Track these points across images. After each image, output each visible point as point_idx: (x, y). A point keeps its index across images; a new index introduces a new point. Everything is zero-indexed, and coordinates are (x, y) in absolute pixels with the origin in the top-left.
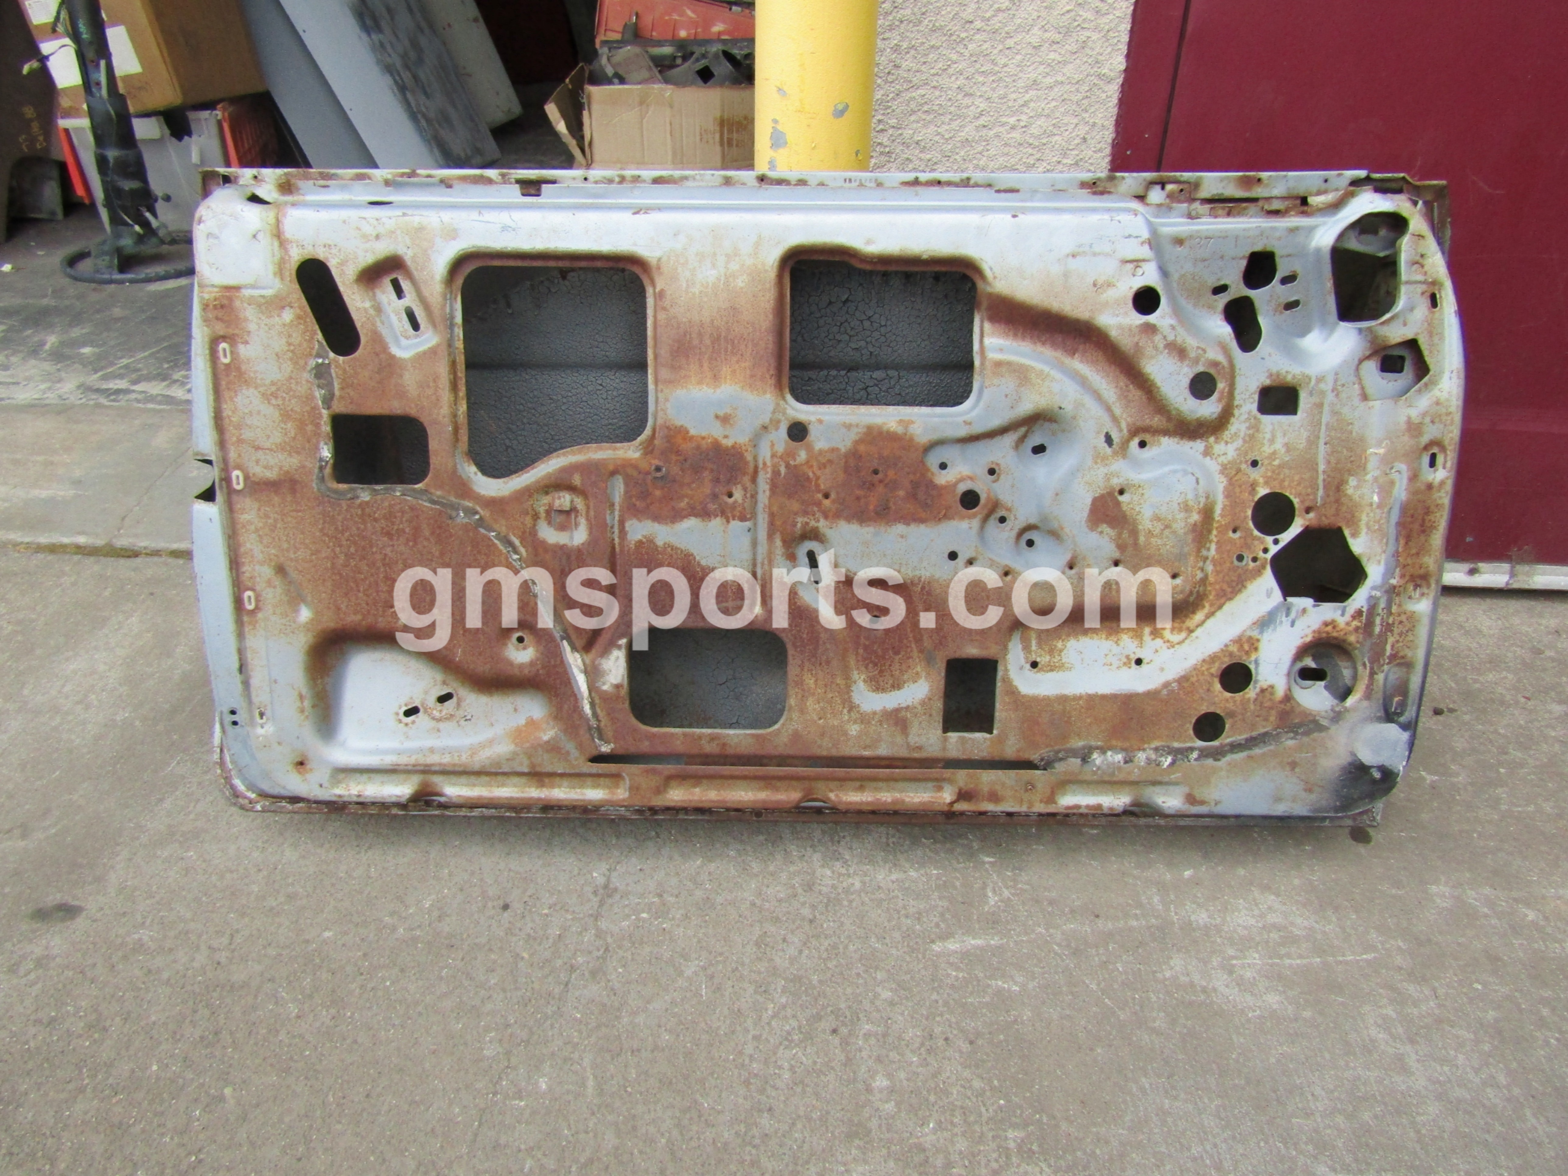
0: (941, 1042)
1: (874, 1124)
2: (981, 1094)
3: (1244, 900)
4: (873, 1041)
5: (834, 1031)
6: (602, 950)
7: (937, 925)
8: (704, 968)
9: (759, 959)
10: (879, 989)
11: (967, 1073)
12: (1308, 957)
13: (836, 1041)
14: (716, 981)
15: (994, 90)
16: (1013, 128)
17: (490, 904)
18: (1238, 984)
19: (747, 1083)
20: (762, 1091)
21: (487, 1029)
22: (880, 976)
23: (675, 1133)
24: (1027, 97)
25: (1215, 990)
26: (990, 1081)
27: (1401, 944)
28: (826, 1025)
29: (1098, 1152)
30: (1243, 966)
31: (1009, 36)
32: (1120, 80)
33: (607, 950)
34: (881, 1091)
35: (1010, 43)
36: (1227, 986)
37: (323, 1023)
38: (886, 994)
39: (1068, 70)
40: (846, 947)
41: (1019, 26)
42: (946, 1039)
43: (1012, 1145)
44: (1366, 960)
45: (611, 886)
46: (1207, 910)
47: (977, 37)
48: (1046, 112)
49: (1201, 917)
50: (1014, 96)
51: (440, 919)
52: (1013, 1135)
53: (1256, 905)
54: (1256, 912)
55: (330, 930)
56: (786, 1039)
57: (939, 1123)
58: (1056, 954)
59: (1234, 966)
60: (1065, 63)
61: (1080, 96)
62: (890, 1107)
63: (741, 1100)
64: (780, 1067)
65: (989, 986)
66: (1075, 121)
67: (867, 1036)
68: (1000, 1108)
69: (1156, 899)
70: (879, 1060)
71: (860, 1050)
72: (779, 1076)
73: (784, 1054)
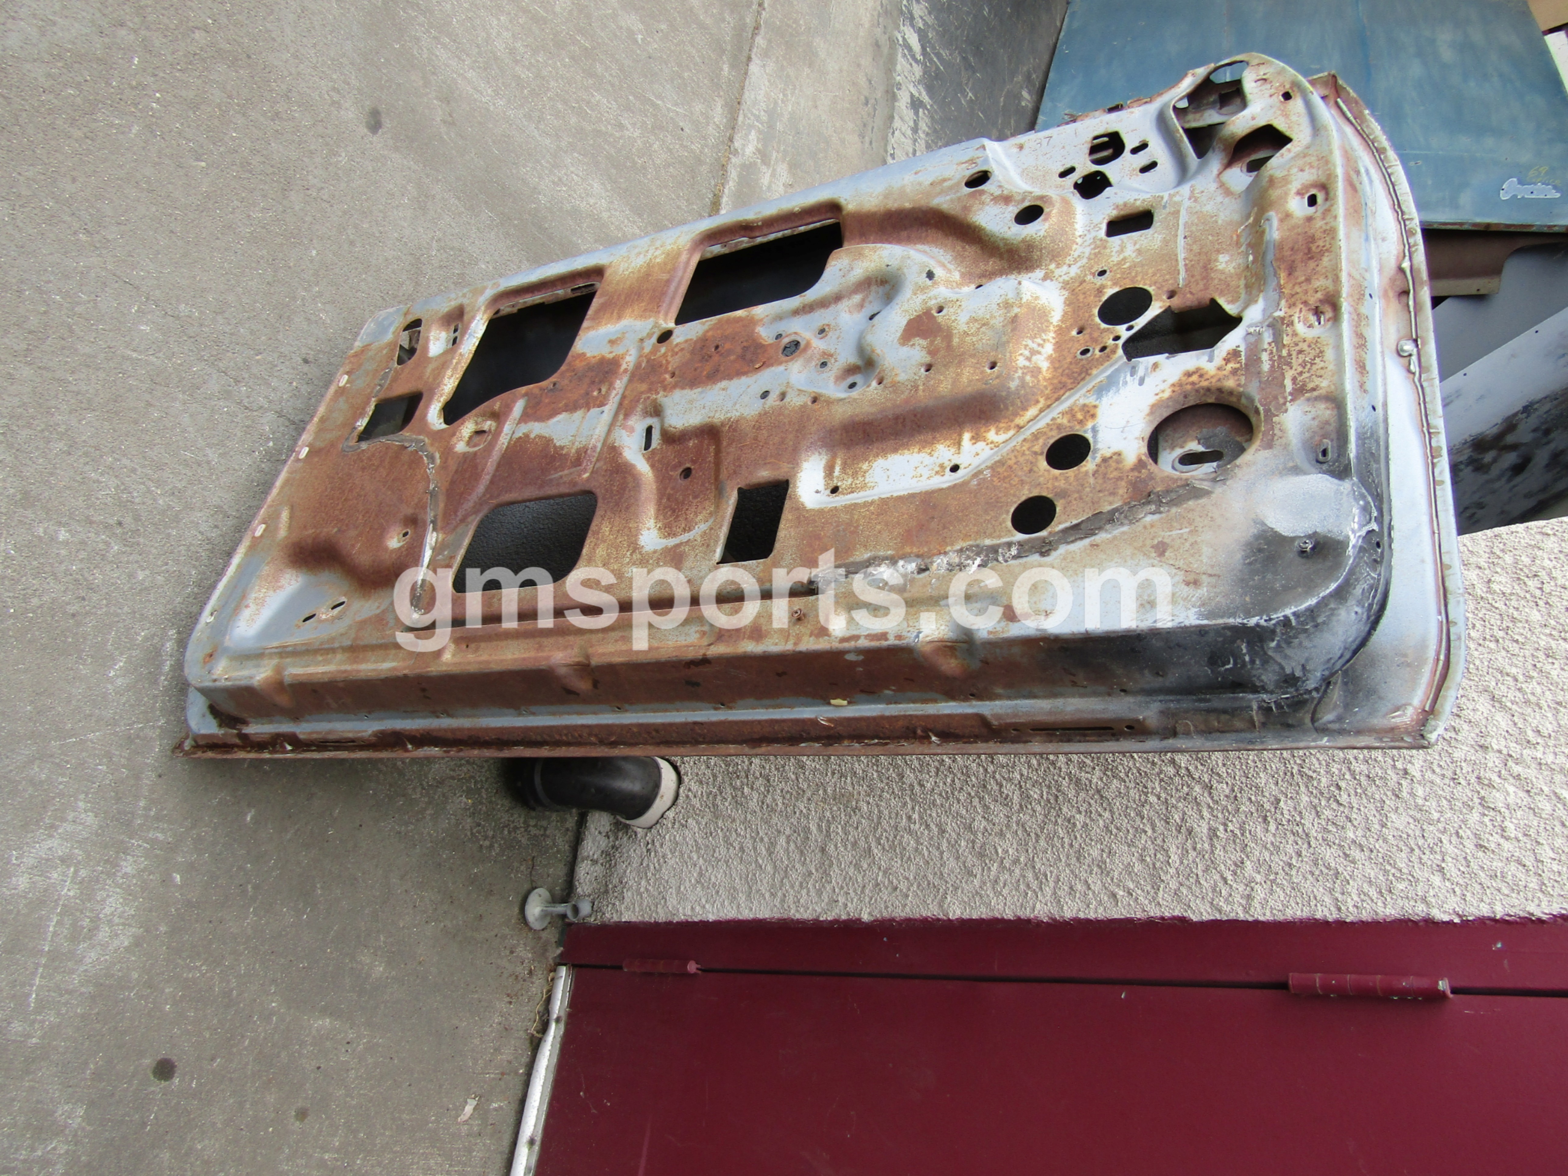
1: (29, 513)
2: (26, 599)
3: (133, 916)
4: (101, 546)
5: (120, 524)
6: (248, 405)
8: (208, 462)
9: (205, 502)
10: (147, 572)
12: (52, 940)
13: (112, 521)
14: (195, 466)
15: (941, 795)
16: (909, 818)
18: (48, 860)
19: (97, 448)
21: (202, 313)
22: (160, 579)
23: (75, 389)
24: (933, 826)
25: (51, 836)
26: (33, 612)
27: (34, 1040)
28: (128, 520)
30: (64, 874)
31: (981, 799)
32: (941, 916)
33: (247, 408)
34: (56, 531)
35: (976, 801)
36: (50, 849)
38: (141, 575)
39: (952, 863)
41: (988, 808)
42: (84, 599)
44: (30, 995)
46: (134, 876)
47: (981, 769)
48: (920, 847)
49: (128, 866)
50: (934, 815)
53: (124, 924)
54: (116, 920)
58: (134, 722)
59: (68, 867)
60: (958, 858)
61: (930, 877)
63: (84, 438)
65: (122, 654)
66: (912, 877)
68: (9, 607)
69: (160, 836)
70: (83, 543)
71: (97, 534)
72: (95, 471)
73: (113, 482)
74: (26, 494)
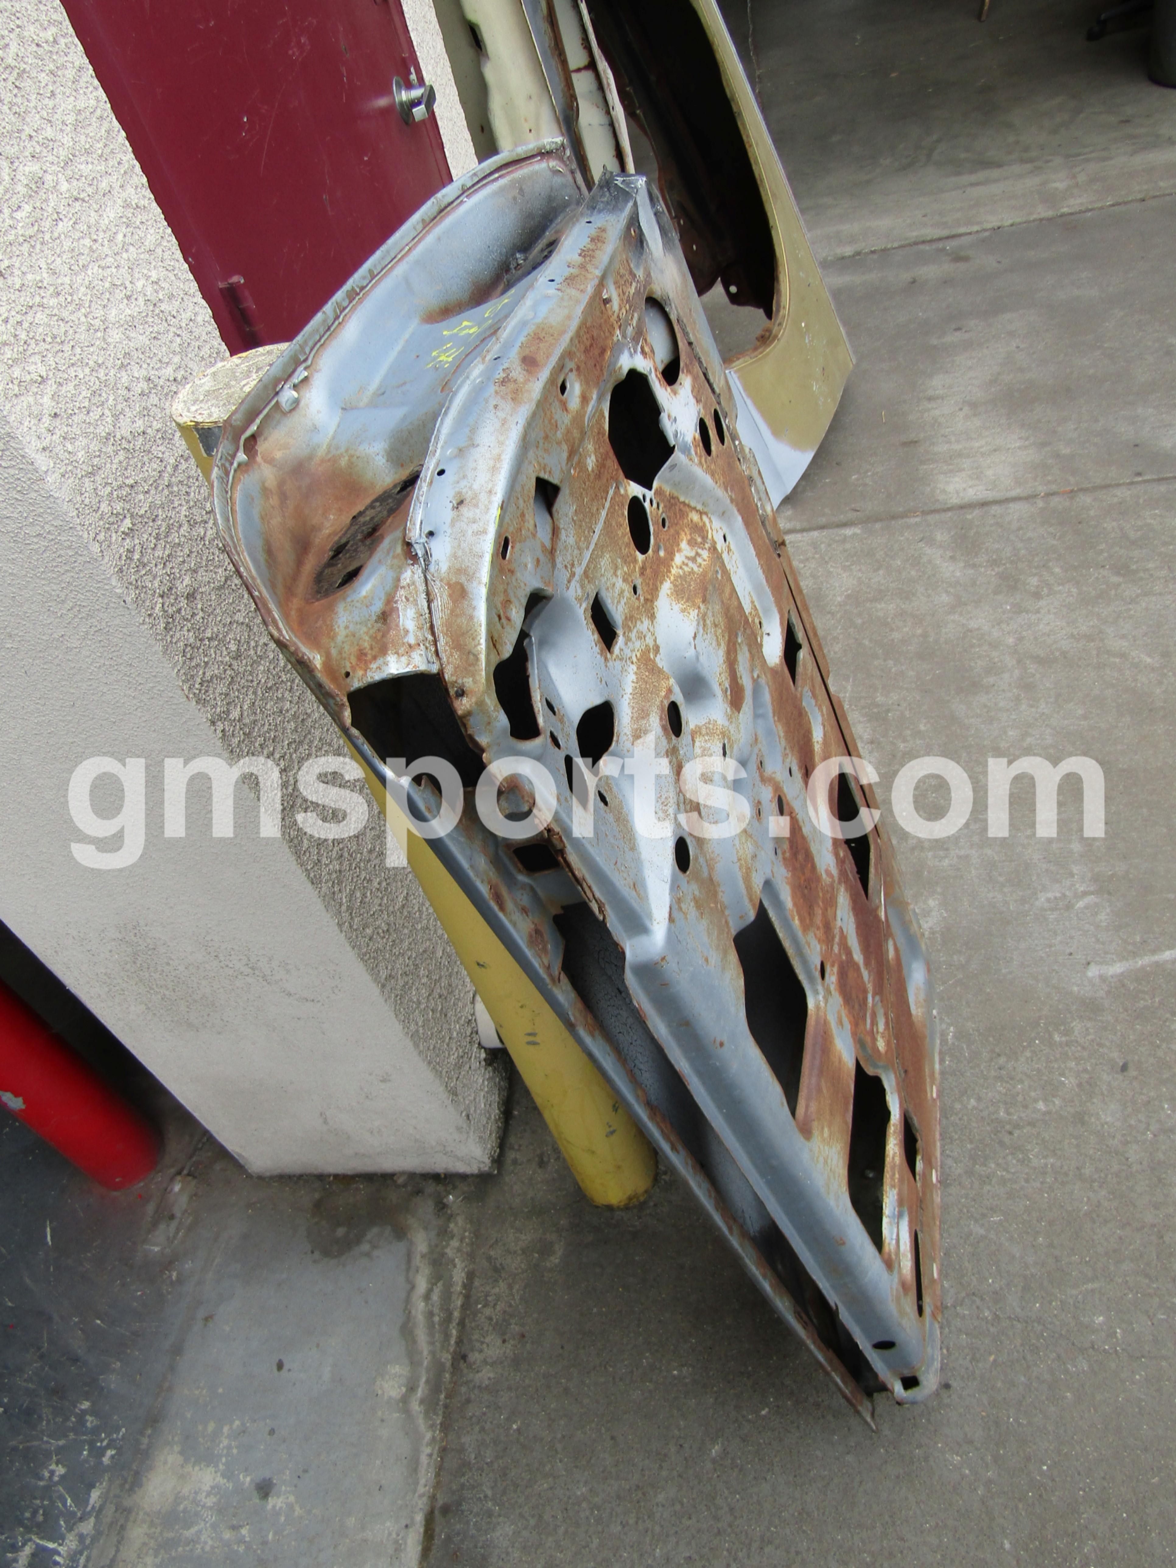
0: (1003, 1072)
1: (1071, 1110)
2: (1034, 1052)
5: (1010, 1133)
6: (974, 1298)
8: (976, 1221)
9: (960, 1184)
10: (970, 1107)
11: (1023, 1059)
13: (1016, 1133)
14: (985, 1211)
19: (1063, 1183)
20: (1066, 1175)
21: (1066, 1371)
22: (958, 1106)
23: (1110, 1225)
25: (931, 928)
26: (1024, 1047)
28: (1006, 1139)
29: (1056, 998)
33: (973, 1294)
34: (1047, 1106)
37: (1094, 1513)
38: (973, 1102)
42: (1000, 1069)
43: (1064, 1039)
51: (971, 1442)
52: (1057, 1037)
55: (1002, 1543)
56: (1023, 1162)
57: (1060, 1075)
62: (1057, 1102)
63: (1077, 1187)
64: (1046, 1165)
65: (953, 1044)
67: (1009, 1114)
68: (1041, 1043)
70: (1026, 1107)
71: (1021, 1118)
72: (1052, 1165)
73: (1035, 1162)
74: (1083, 1123)
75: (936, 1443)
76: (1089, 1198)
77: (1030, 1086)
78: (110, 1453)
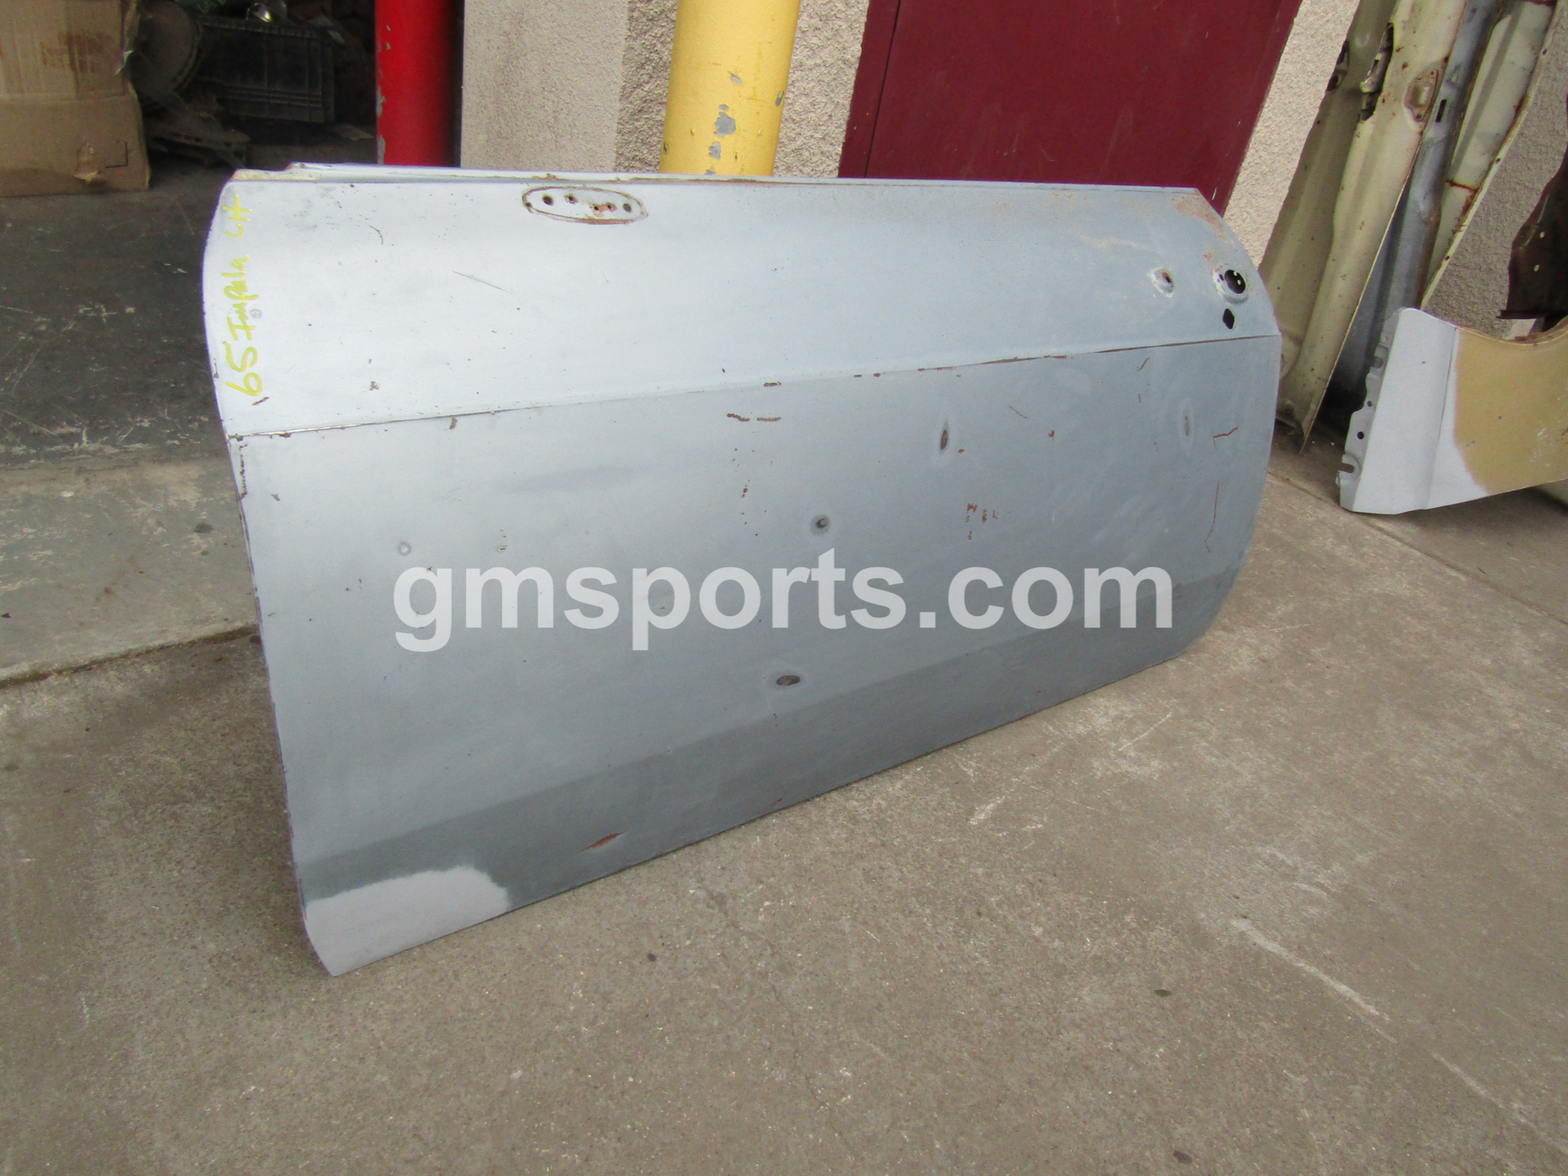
0: (1040, 885)
7: (958, 807)
17: (636, 963)
20: (984, 981)
29: (1172, 902)
37: (615, 1149)
40: (924, 853)
43: (1134, 925)
45: (715, 894)
52: (1129, 919)
55: (515, 1069)
57: (1090, 936)
62: (1057, 943)
64: (976, 959)
75: (582, 970)
76: (977, 1011)
77: (1049, 913)
78: (176, 442)
